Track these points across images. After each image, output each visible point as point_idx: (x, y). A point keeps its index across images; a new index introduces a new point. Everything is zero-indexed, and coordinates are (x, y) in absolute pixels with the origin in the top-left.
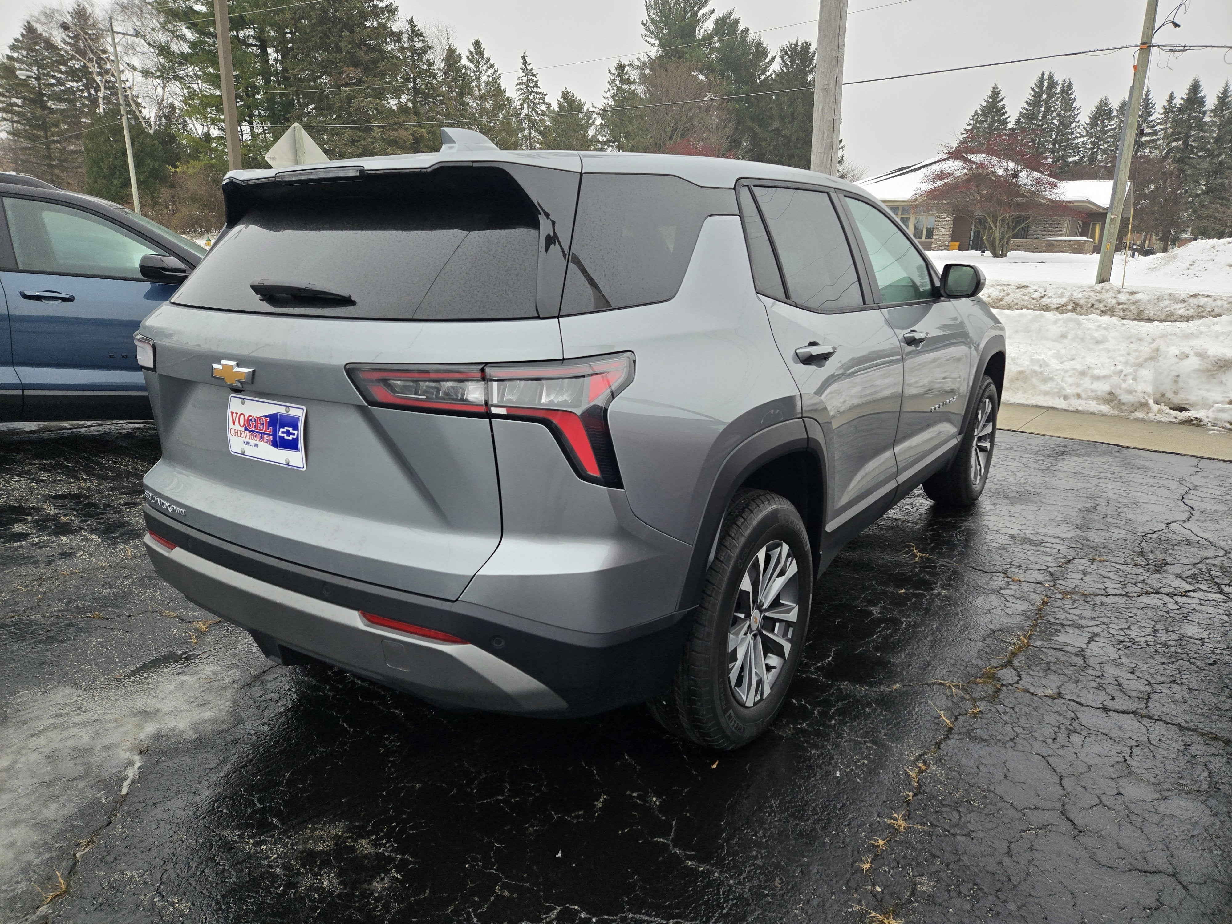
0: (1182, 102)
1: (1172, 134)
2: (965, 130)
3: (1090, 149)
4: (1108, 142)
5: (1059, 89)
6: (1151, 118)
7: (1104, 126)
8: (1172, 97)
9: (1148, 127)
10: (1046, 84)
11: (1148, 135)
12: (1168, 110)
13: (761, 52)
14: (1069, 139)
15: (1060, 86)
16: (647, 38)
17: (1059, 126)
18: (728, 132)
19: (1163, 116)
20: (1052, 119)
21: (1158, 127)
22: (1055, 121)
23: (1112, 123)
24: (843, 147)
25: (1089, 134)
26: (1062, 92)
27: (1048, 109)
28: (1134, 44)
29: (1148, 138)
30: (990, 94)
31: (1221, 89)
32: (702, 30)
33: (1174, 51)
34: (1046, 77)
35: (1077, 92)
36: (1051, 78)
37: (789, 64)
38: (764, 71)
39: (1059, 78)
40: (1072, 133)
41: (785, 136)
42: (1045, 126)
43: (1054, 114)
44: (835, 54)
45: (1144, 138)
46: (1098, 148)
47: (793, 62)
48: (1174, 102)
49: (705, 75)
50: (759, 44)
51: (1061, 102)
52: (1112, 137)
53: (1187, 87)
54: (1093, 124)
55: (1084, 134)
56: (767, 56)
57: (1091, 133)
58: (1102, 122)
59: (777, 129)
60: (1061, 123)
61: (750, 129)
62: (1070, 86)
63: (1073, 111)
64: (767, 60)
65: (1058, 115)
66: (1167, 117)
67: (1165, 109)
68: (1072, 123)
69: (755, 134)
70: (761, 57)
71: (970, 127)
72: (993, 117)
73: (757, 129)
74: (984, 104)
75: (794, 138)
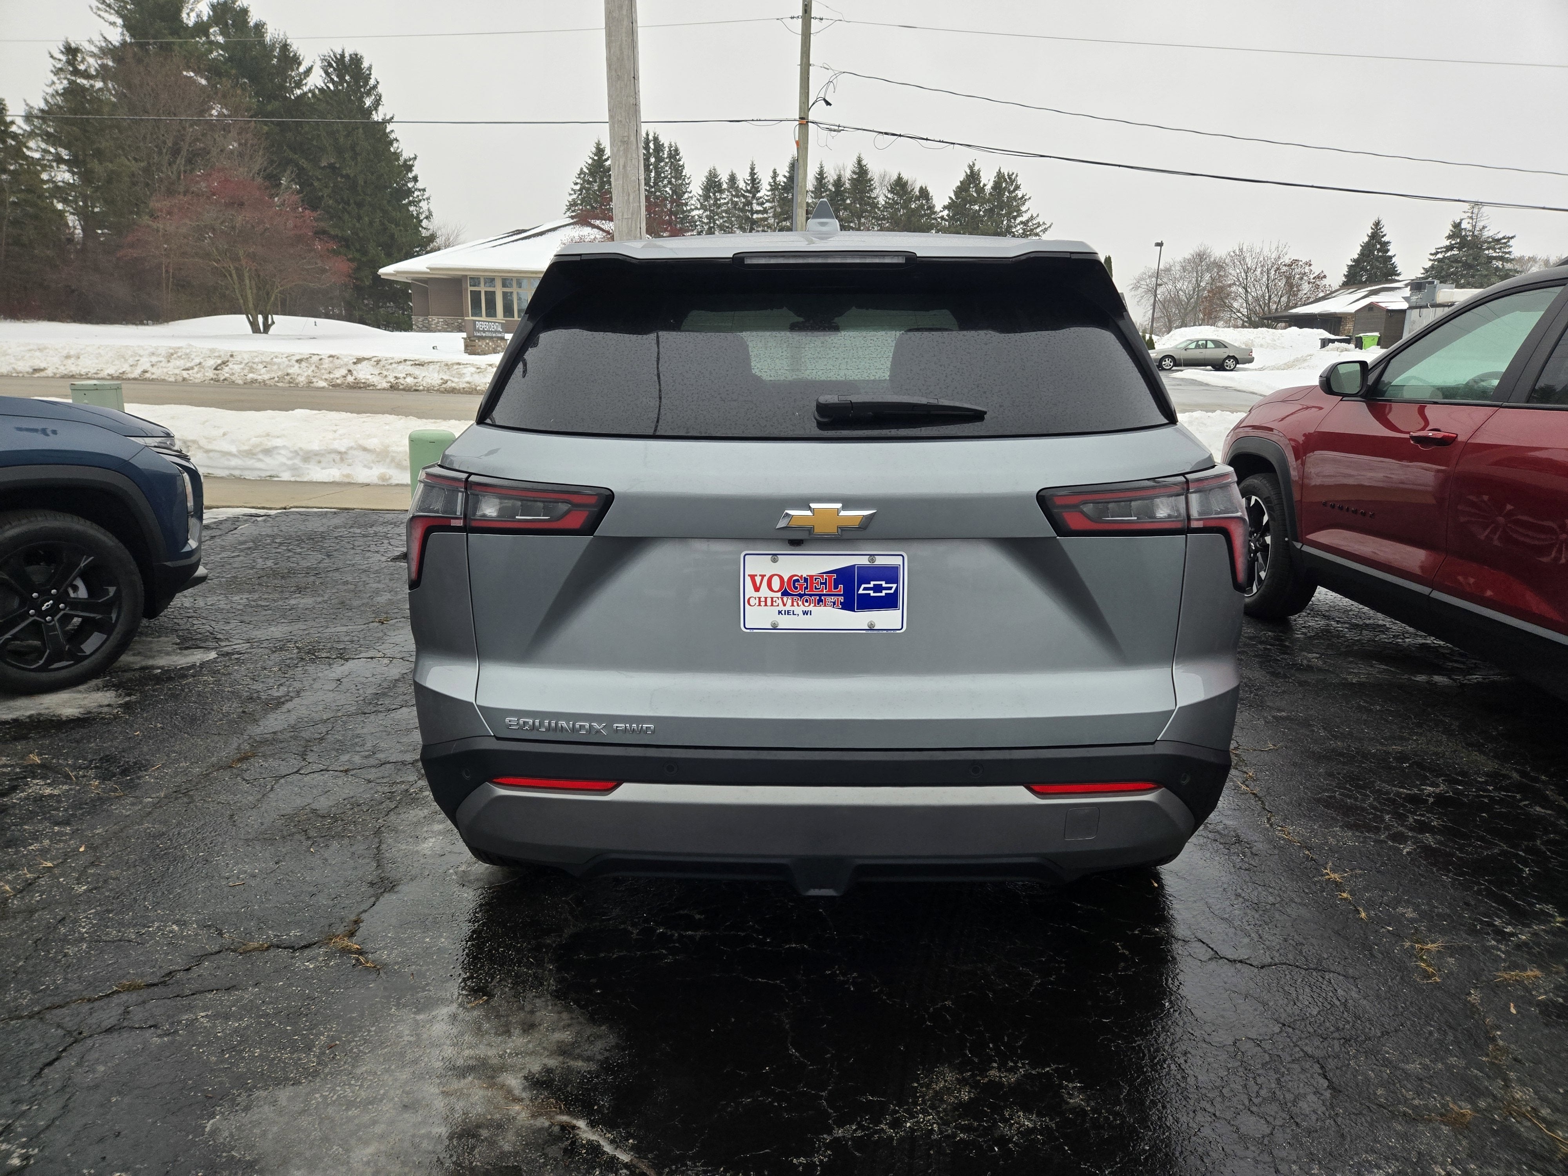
0: (785, 180)
1: (781, 214)
2: (573, 190)
3: (707, 224)
4: (723, 217)
5: (666, 153)
6: (759, 195)
7: (716, 199)
8: (775, 175)
9: (758, 204)
10: (652, 145)
11: (758, 212)
12: (774, 187)
13: (289, 59)
14: (684, 212)
15: (667, 149)
16: (102, 14)
17: (672, 196)
18: (259, 162)
19: (770, 193)
20: (665, 186)
21: (767, 205)
22: (667, 189)
23: (724, 196)
24: (428, 199)
25: (703, 207)
26: (670, 156)
27: (658, 174)
28: (793, 118)
29: (760, 216)
30: (594, 150)
31: (818, 170)
32: (193, 15)
33: (831, 130)
34: (651, 138)
35: (686, 159)
36: (656, 139)
37: (336, 79)
38: (299, 85)
39: (665, 140)
40: (686, 204)
41: (347, 177)
42: (658, 194)
43: (665, 182)
44: (632, 101)
45: (755, 216)
46: (714, 223)
47: (341, 77)
48: (778, 179)
49: (207, 79)
50: (285, 47)
51: (670, 168)
52: (726, 212)
53: (788, 164)
54: (706, 197)
55: (699, 207)
56: (300, 64)
57: (706, 206)
58: (714, 194)
59: (332, 166)
60: (674, 192)
61: (289, 161)
62: (676, 150)
63: (684, 179)
64: (302, 69)
65: (670, 182)
66: (774, 194)
67: (771, 185)
68: (684, 193)
69: (301, 169)
70: (292, 64)
71: (578, 187)
72: (601, 178)
73: (303, 162)
74: (590, 161)
75: (361, 182)
